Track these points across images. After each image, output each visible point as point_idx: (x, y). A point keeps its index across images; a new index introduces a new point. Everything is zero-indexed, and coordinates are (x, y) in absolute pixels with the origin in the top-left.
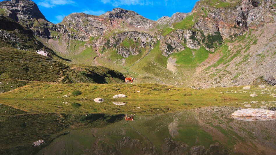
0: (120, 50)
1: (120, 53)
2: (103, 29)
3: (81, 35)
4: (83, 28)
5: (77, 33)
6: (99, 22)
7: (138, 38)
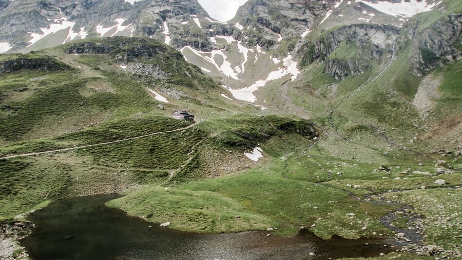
0: (329, 67)
1: (330, 72)
2: (307, 22)
3: (267, 38)
4: (270, 23)
5: (260, 35)
6: (300, 8)
7: (367, 37)
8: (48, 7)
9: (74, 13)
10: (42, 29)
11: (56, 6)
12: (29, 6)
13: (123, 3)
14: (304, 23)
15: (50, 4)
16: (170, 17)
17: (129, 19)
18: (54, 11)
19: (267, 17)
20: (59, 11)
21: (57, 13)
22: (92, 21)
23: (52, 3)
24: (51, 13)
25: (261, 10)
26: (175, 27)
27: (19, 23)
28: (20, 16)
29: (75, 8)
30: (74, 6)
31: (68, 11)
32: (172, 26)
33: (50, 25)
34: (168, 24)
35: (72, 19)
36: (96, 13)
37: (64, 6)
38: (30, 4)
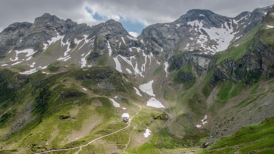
2: (175, 40)
3: (156, 50)
4: (158, 41)
5: (153, 47)
6: (172, 32)
7: (197, 61)
8: (50, 28)
9: (62, 31)
10: (48, 41)
11: (53, 27)
12: (41, 28)
13: (86, 26)
14: (174, 41)
15: (50, 26)
16: (110, 38)
17: (90, 36)
18: (52, 30)
19: (156, 37)
20: (54, 30)
21: (54, 31)
22: (72, 36)
23: (51, 26)
24: (51, 31)
25: (154, 33)
26: (113, 44)
27: (37, 38)
28: (37, 34)
29: (62, 28)
30: (62, 27)
31: (59, 29)
32: (112, 44)
33: (52, 39)
34: (110, 42)
35: (61, 34)
36: (74, 32)
37: (57, 27)
38: (41, 27)
